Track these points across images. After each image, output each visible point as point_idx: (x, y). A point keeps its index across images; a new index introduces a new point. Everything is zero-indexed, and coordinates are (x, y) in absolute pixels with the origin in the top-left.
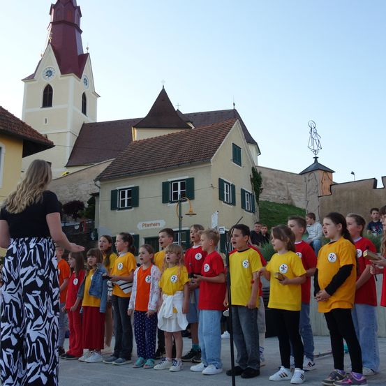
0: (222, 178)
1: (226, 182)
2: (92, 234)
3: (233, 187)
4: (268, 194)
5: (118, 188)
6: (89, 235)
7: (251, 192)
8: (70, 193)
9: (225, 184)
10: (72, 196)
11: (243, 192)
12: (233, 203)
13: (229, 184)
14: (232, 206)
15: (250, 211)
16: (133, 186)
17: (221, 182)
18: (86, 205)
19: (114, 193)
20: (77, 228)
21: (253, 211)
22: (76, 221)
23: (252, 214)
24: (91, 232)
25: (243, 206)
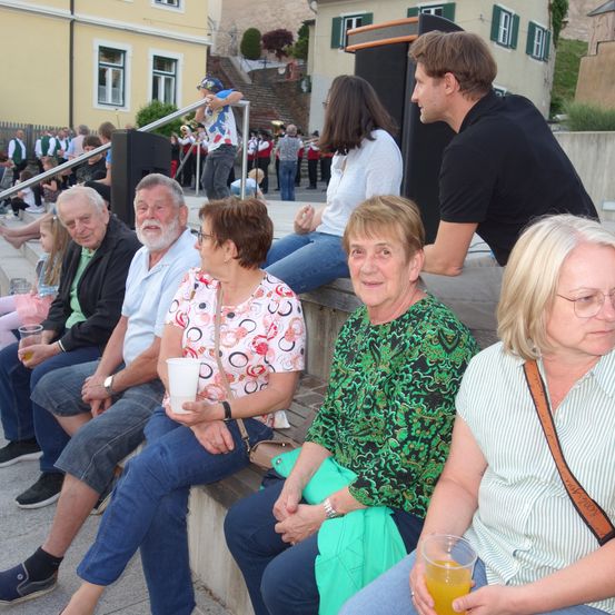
0: (500, 5)
1: (504, 11)
2: (304, 83)
3: (517, 19)
4: (582, 28)
5: (342, 15)
6: (299, 83)
7: (546, 28)
8: (273, 15)
9: (504, 15)
10: (275, 21)
11: (532, 26)
12: (513, 45)
13: (510, 14)
14: (509, 51)
15: (539, 59)
16: (364, 12)
17: (497, 11)
18: (296, 38)
19: (336, 22)
20: (282, 72)
21: (545, 59)
22: (280, 61)
23: (542, 63)
24: (302, 80)
25: (529, 50)
